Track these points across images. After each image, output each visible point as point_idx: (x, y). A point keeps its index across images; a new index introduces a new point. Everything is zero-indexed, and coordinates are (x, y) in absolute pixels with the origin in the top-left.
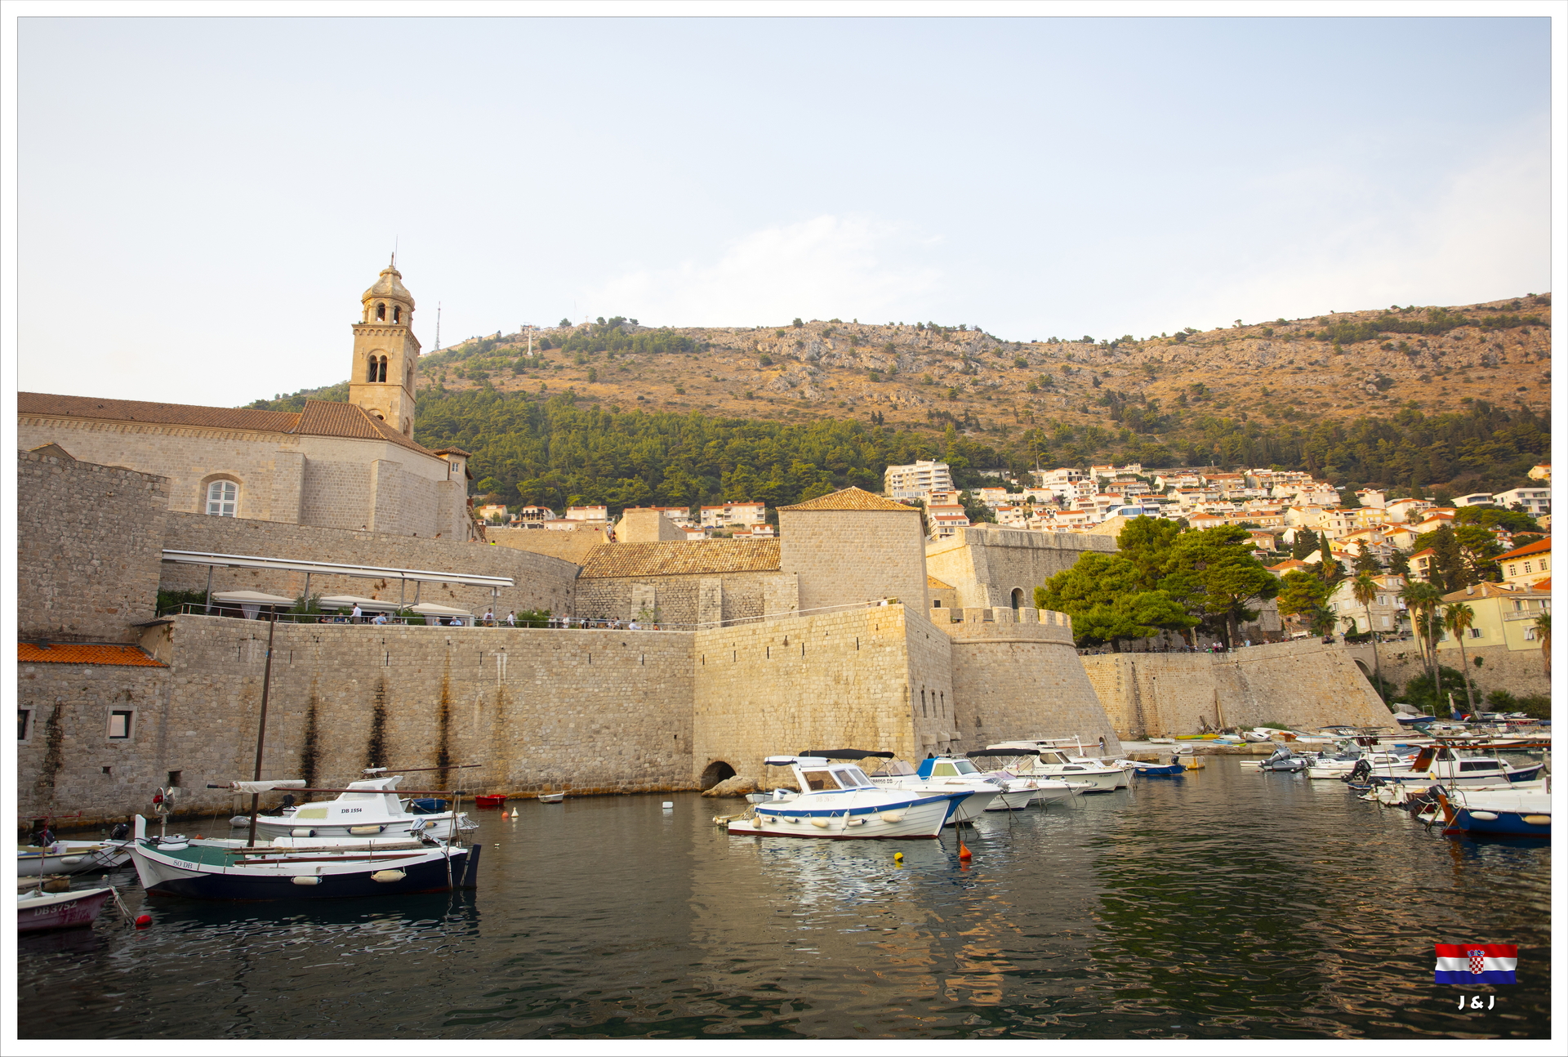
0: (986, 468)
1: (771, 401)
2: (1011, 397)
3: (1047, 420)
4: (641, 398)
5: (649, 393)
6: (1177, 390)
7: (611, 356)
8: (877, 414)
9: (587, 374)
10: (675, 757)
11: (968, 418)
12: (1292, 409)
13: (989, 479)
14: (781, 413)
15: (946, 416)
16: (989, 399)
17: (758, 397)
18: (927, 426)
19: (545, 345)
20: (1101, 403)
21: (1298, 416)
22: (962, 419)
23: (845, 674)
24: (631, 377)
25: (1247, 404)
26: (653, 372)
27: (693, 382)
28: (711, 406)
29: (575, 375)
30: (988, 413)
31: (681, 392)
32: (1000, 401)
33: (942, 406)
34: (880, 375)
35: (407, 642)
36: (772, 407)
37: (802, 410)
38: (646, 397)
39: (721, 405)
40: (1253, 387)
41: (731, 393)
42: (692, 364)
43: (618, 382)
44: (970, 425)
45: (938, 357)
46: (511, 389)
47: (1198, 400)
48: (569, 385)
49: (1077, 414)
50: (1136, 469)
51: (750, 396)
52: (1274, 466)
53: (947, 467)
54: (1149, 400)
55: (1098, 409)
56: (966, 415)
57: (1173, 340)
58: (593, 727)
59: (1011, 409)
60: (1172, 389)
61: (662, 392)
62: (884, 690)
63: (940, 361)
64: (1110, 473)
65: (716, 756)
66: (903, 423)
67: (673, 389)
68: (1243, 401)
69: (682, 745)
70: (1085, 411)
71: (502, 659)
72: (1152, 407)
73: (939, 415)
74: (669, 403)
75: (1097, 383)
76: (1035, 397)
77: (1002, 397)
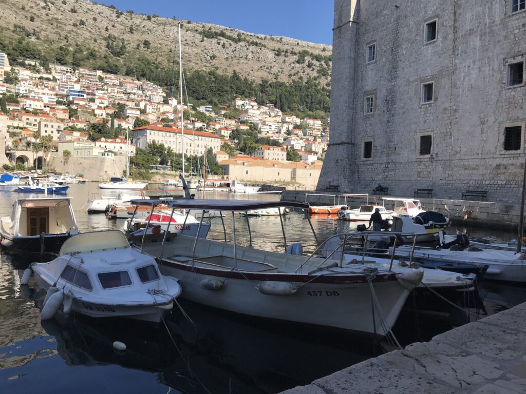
0: (30, 59)
2: (63, 26)
3: (75, 42)
13: (30, 65)
15: (24, 29)
16: (52, 24)
18: (12, 31)
20: (105, 39)
22: (32, 32)
30: (48, 31)
32: (57, 27)
40: (168, 47)
44: (35, 35)
47: (145, 47)
49: (91, 42)
50: (99, 73)
53: (7, 55)
54: (126, 42)
55: (102, 41)
59: (60, 32)
60: (137, 40)
64: (87, 72)
68: (162, 52)
70: (95, 41)
73: (21, 27)
75: (107, 30)
76: (75, 29)
77: (59, 25)
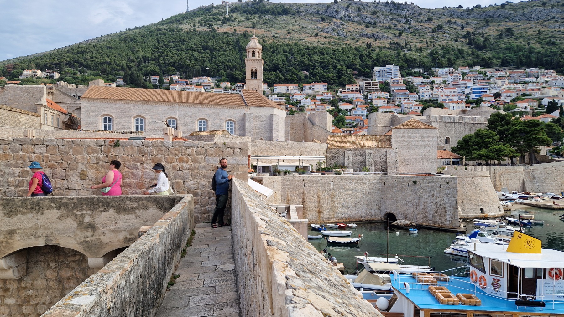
0: (413, 67)
1: (325, 37)
2: (425, 35)
3: (440, 45)
4: (274, 36)
5: (276, 34)
6: (498, 31)
7: (260, 17)
8: (369, 43)
9: (251, 25)
10: (376, 211)
11: (406, 45)
12: (550, 40)
13: (415, 73)
14: (329, 43)
15: (398, 44)
16: (415, 36)
17: (320, 35)
18: (389, 48)
19: (232, 11)
20: (464, 37)
21: (554, 44)
22: (404, 45)
23: (436, 194)
24: (269, 26)
25: (531, 37)
26: (277, 24)
27: (294, 29)
28: (301, 40)
29: (247, 25)
30: (415, 42)
31: (289, 33)
32: (420, 37)
33: (396, 40)
34: (369, 25)
35: (309, 180)
36: (326, 40)
37: (338, 41)
38: (276, 35)
39: (306, 39)
40: (534, 30)
41: (309, 34)
42: (293, 20)
43: (264, 28)
44: (407, 48)
45: (395, 16)
46: (222, 31)
47: (507, 36)
48: (245, 29)
49: (453, 43)
50: (478, 68)
51: (317, 35)
52: (540, 67)
53: (398, 68)
54: (485, 35)
55: (462, 40)
56: (406, 43)
57: (500, 7)
58: (356, 202)
59: (425, 40)
60: (497, 30)
61: (282, 33)
62: (449, 200)
63: (395, 18)
64: (466, 70)
65: (388, 211)
66: (378, 47)
67: (287, 32)
68: (529, 36)
69: (378, 208)
70: (456, 41)
71: (332, 184)
72: (486, 40)
73: (394, 43)
74: (285, 38)
75: (463, 28)
76: (435, 34)
77: (421, 35)
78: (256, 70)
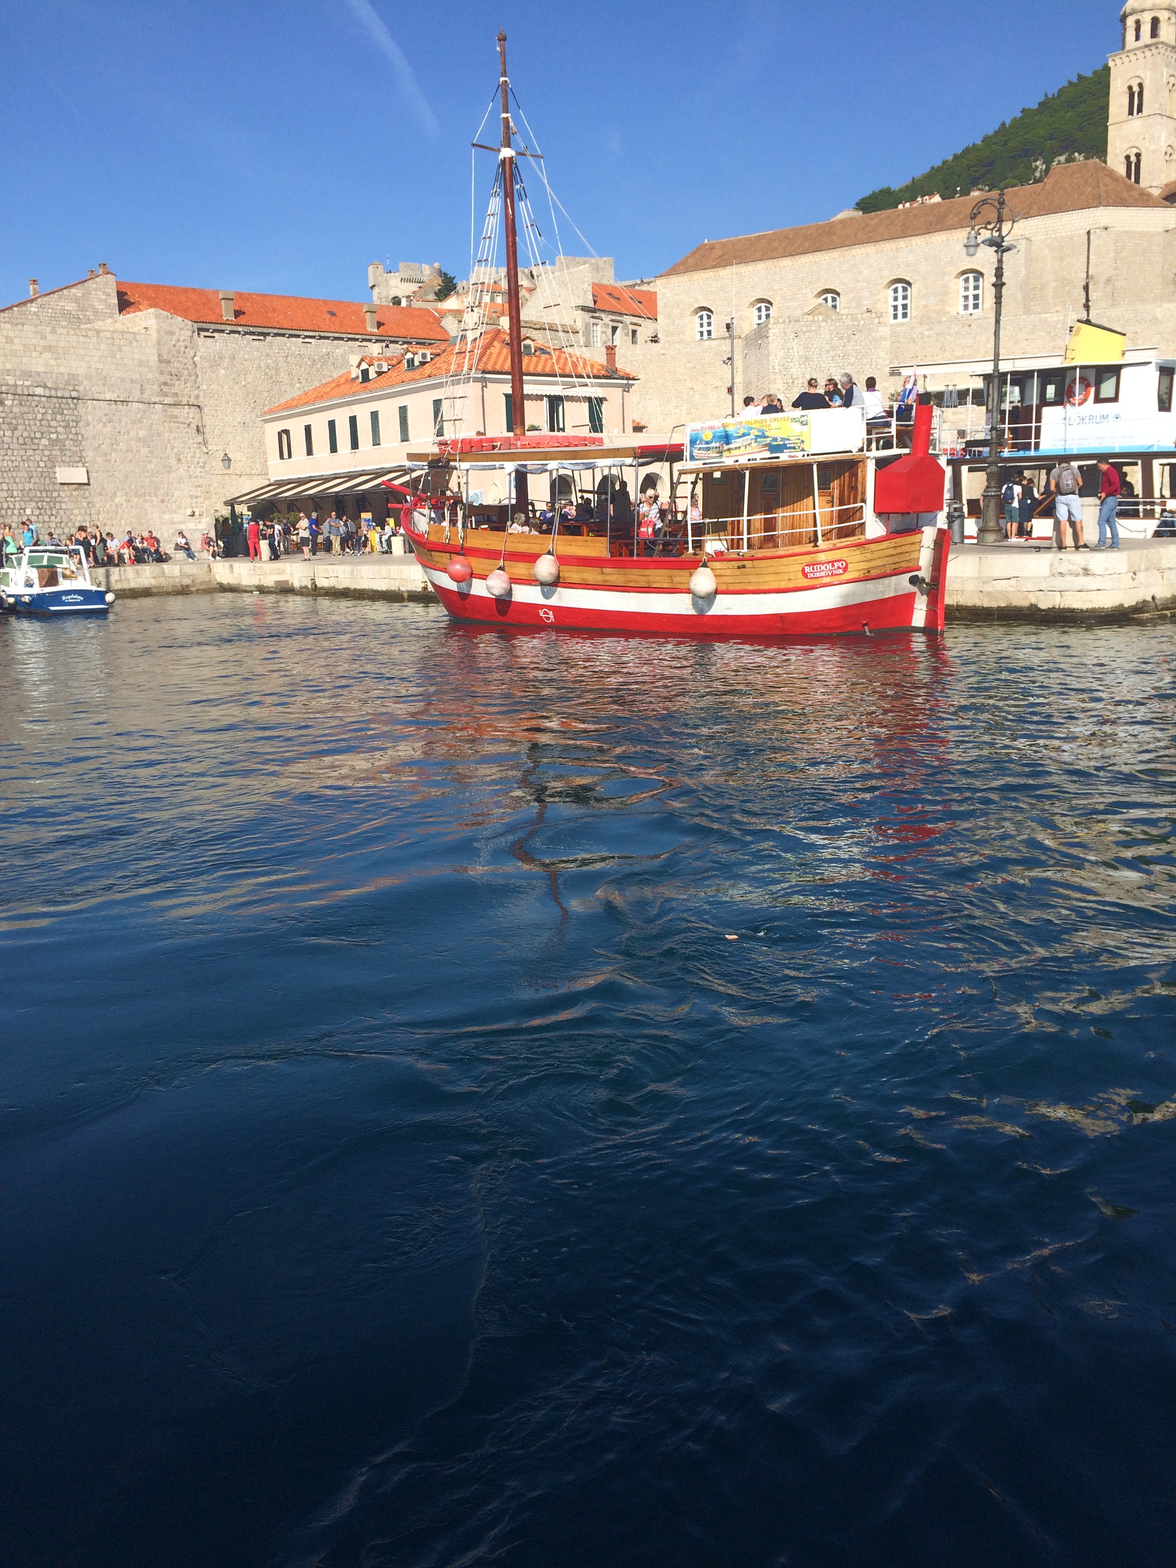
78: (1140, 86)
